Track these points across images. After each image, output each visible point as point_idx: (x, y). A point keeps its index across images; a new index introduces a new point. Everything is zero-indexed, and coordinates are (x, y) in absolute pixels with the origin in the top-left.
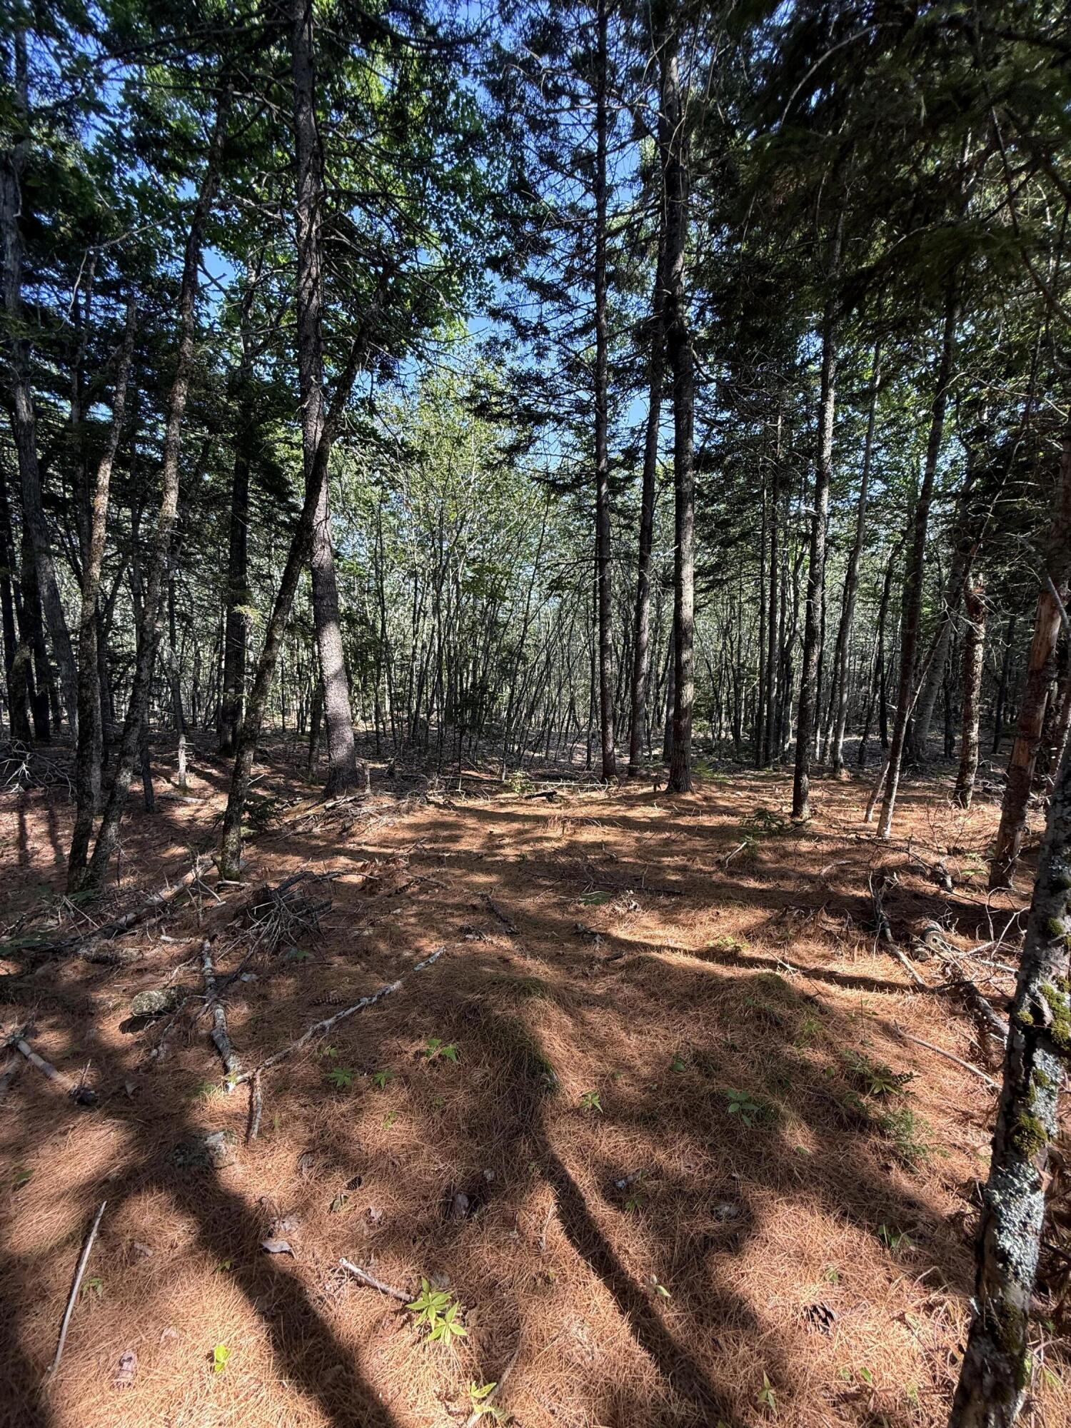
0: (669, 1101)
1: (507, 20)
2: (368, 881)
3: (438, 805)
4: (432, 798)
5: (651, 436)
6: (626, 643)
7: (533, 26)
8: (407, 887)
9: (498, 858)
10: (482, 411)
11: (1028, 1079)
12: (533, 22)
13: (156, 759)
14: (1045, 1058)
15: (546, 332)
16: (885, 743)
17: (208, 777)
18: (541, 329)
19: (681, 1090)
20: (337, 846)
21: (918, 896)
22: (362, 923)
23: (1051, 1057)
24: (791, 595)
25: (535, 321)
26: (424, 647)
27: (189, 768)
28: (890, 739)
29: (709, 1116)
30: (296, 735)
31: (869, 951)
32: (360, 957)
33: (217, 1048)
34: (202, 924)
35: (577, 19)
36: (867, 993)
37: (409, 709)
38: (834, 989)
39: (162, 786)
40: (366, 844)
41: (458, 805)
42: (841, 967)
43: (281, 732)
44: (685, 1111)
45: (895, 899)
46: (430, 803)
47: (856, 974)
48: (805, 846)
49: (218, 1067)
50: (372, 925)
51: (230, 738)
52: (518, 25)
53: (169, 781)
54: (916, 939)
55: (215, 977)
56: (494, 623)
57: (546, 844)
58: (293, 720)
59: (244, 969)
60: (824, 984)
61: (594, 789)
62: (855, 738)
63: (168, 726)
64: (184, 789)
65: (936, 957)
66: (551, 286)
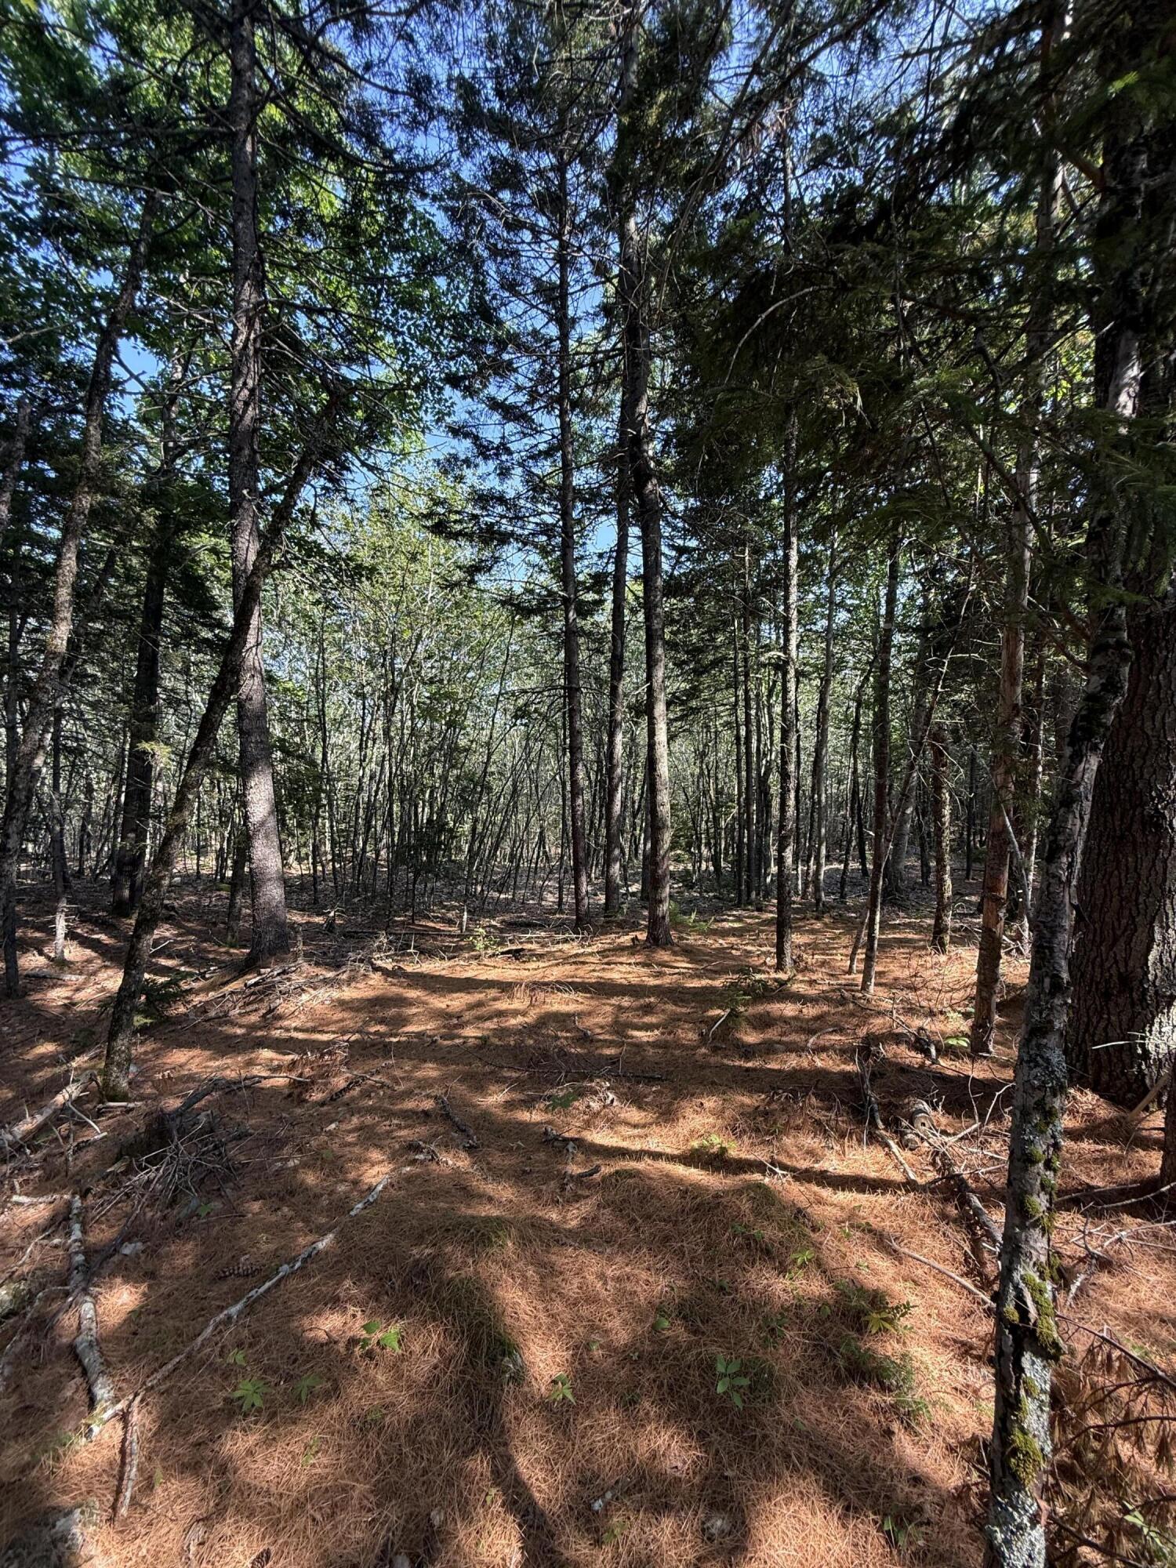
0: (652, 1376)
1: (466, 154)
2: (294, 1084)
3: (386, 973)
4: (379, 963)
5: (620, 563)
6: (599, 770)
7: (493, 163)
8: (344, 1090)
9: (457, 1041)
10: (440, 529)
11: (1018, 1389)
12: (493, 160)
13: (26, 924)
14: (1033, 1363)
15: (509, 452)
16: (864, 871)
17: (95, 945)
18: (504, 448)
19: (665, 1358)
20: (260, 1033)
21: (904, 1070)
22: (287, 1150)
23: (1038, 1361)
24: (765, 720)
25: (497, 442)
26: (372, 778)
27: (71, 935)
28: (870, 866)
29: (696, 1392)
30: (213, 883)
31: (860, 1141)
32: (282, 1199)
33: (81, 1363)
34: (72, 1170)
35: (537, 163)
36: (860, 1196)
37: (354, 848)
38: (826, 1193)
39: (32, 961)
40: (296, 1029)
41: (409, 969)
42: (832, 1164)
43: (192, 880)
44: (671, 1388)
45: (882, 1075)
46: (376, 969)
47: (847, 1172)
48: (789, 1009)
49: (82, 1397)
50: (300, 1151)
51: (126, 893)
52: (478, 159)
53: (41, 953)
54: (905, 1123)
55: (85, 1253)
56: (455, 748)
57: (513, 1021)
58: (210, 863)
59: (127, 1237)
60: (816, 1188)
61: (566, 941)
62: (836, 865)
63: (44, 875)
64: (61, 963)
65: (926, 1144)
66: (513, 407)
